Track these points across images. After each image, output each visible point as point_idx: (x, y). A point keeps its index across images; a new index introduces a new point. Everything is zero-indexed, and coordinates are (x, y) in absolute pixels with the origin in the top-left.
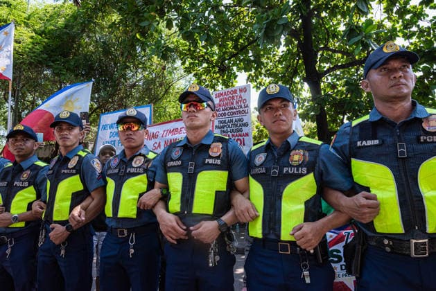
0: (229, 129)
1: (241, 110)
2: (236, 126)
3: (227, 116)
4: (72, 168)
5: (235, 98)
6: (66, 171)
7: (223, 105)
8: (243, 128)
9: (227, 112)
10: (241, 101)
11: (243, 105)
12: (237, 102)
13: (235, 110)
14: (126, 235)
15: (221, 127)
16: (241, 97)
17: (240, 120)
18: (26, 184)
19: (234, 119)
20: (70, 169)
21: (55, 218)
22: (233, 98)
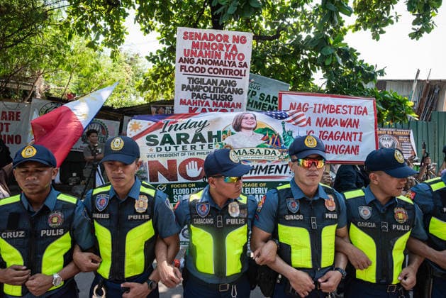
0: (208, 94)
1: (234, 68)
2: (222, 90)
3: (206, 73)
4: (143, 213)
5: (225, 48)
6: (135, 217)
7: (201, 54)
8: (234, 96)
9: (207, 67)
10: (234, 56)
11: (237, 62)
12: (226, 55)
13: (222, 67)
14: (228, 288)
15: (193, 89)
16: (235, 48)
17: (230, 83)
18: (61, 231)
19: (219, 80)
20: (141, 214)
21: (127, 275)
22: (221, 47)
